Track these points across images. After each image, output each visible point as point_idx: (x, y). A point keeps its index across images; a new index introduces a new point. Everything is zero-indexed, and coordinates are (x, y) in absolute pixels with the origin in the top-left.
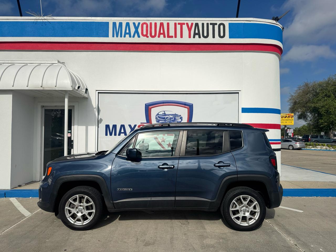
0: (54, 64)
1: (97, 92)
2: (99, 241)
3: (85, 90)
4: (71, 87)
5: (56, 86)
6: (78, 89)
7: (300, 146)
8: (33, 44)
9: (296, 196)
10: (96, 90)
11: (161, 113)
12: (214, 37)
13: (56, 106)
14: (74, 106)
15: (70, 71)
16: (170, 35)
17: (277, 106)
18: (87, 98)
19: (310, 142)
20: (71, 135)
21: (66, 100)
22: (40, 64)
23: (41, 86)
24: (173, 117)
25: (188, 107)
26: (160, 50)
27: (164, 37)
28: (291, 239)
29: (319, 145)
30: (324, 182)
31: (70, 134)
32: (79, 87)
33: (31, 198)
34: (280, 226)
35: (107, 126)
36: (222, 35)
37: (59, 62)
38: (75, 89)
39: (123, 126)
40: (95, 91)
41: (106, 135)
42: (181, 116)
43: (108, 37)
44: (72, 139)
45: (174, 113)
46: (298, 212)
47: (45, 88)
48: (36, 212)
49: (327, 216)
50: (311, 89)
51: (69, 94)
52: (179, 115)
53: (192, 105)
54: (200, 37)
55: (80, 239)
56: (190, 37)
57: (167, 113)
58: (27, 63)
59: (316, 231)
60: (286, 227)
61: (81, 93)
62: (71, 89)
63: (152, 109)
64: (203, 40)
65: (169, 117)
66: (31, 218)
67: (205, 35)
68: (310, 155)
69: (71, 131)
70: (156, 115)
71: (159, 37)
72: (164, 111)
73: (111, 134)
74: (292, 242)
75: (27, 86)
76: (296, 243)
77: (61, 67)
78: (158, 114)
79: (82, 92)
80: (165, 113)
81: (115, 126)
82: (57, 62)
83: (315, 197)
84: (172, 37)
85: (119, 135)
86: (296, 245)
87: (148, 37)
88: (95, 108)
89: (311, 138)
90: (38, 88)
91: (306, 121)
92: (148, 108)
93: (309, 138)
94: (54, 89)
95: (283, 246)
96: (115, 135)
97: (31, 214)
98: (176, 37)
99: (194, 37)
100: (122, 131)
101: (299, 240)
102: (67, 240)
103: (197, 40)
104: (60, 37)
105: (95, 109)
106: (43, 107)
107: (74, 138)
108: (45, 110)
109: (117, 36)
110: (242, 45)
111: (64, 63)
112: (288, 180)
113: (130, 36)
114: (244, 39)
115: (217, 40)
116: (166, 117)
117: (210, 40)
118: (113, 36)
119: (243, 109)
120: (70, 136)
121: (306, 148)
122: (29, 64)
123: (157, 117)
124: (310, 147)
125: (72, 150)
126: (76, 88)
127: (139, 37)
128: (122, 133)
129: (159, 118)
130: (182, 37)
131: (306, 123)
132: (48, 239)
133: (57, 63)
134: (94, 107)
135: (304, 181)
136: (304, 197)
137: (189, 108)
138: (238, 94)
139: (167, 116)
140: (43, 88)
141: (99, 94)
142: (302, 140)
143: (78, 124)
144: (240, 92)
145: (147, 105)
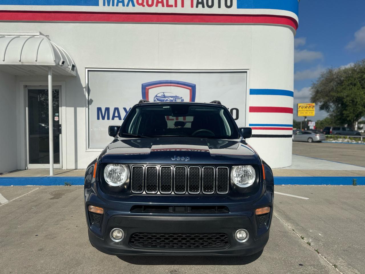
0: (35, 37)
1: (87, 70)
2: (77, 226)
3: (71, 67)
4: (54, 62)
5: (36, 61)
6: (62, 65)
7: (320, 138)
8: (11, 13)
9: (304, 185)
10: (86, 68)
11: (160, 95)
12: (219, 6)
13: (40, 86)
14: (61, 86)
15: (54, 44)
16: (170, 4)
17: (290, 88)
18: (76, 77)
19: (331, 135)
20: (59, 118)
21: (50, 77)
22: (18, 36)
23: (20, 60)
24: (174, 99)
25: (190, 88)
26: (158, 22)
27: (163, 6)
28: (289, 224)
29: (340, 138)
30: (337, 171)
31: (57, 117)
32: (63, 63)
33: (12, 186)
34: (281, 212)
35: (99, 109)
36: (229, 4)
37: (41, 34)
38: (59, 64)
39: (116, 109)
40: (85, 68)
41: (98, 119)
42: (182, 99)
43: (98, 5)
44: (60, 123)
45: (174, 95)
46: (303, 199)
47: (24, 63)
48: (14, 199)
49: (334, 203)
50: (335, 77)
51: (53, 71)
52: (180, 97)
53: (195, 86)
54: (203, 7)
55: (56, 225)
56: (192, 6)
57: (166, 95)
58: (4, 35)
59: (318, 217)
60: (286, 213)
61: (67, 71)
62: (54, 64)
63: (150, 91)
64: (207, 11)
65: (168, 99)
66: (7, 205)
67: (210, 4)
68: (329, 147)
69: (59, 115)
70: (154, 97)
71: (157, 6)
72: (163, 93)
73: (103, 118)
74: (290, 227)
75: (4, 61)
76: (294, 228)
77: (43, 39)
78: (156, 96)
79: (69, 69)
80: (164, 95)
81: (107, 109)
82: (39, 34)
83: (325, 185)
84: (172, 6)
85: (113, 119)
86: (294, 230)
87: (144, 6)
88: (84, 88)
89: (332, 130)
90: (17, 62)
91: (328, 112)
92: (145, 89)
93: (331, 130)
94: (34, 64)
95: (279, 231)
96: (108, 119)
97: (8, 201)
98: (176, 6)
99: (197, 7)
100: (116, 115)
101: (298, 225)
102: (42, 225)
103: (200, 10)
104: (42, 5)
105: (84, 89)
106: (26, 86)
107: (63, 123)
108: (28, 90)
109: (109, 5)
110: (252, 17)
111: (49, 36)
112: (298, 168)
113: (124, 5)
114: (254, 9)
115: (223, 10)
116: (165, 99)
117: (215, 10)
118: (104, 5)
119: (251, 90)
120: (58, 120)
121: (326, 141)
122: (6, 36)
123: (155, 99)
124: (331, 139)
125: (60, 135)
126: (61, 64)
127: (134, 5)
128: (116, 117)
129: (158, 100)
130: (183, 6)
131: (328, 114)
132: (20, 225)
133: (38, 36)
134: (84, 86)
135: (315, 170)
136: (313, 185)
137: (191, 90)
138: (246, 73)
139: (167, 99)
140: (22, 62)
141: (89, 72)
142: (322, 133)
143: (66, 106)
144: (248, 71)
145: (144, 85)
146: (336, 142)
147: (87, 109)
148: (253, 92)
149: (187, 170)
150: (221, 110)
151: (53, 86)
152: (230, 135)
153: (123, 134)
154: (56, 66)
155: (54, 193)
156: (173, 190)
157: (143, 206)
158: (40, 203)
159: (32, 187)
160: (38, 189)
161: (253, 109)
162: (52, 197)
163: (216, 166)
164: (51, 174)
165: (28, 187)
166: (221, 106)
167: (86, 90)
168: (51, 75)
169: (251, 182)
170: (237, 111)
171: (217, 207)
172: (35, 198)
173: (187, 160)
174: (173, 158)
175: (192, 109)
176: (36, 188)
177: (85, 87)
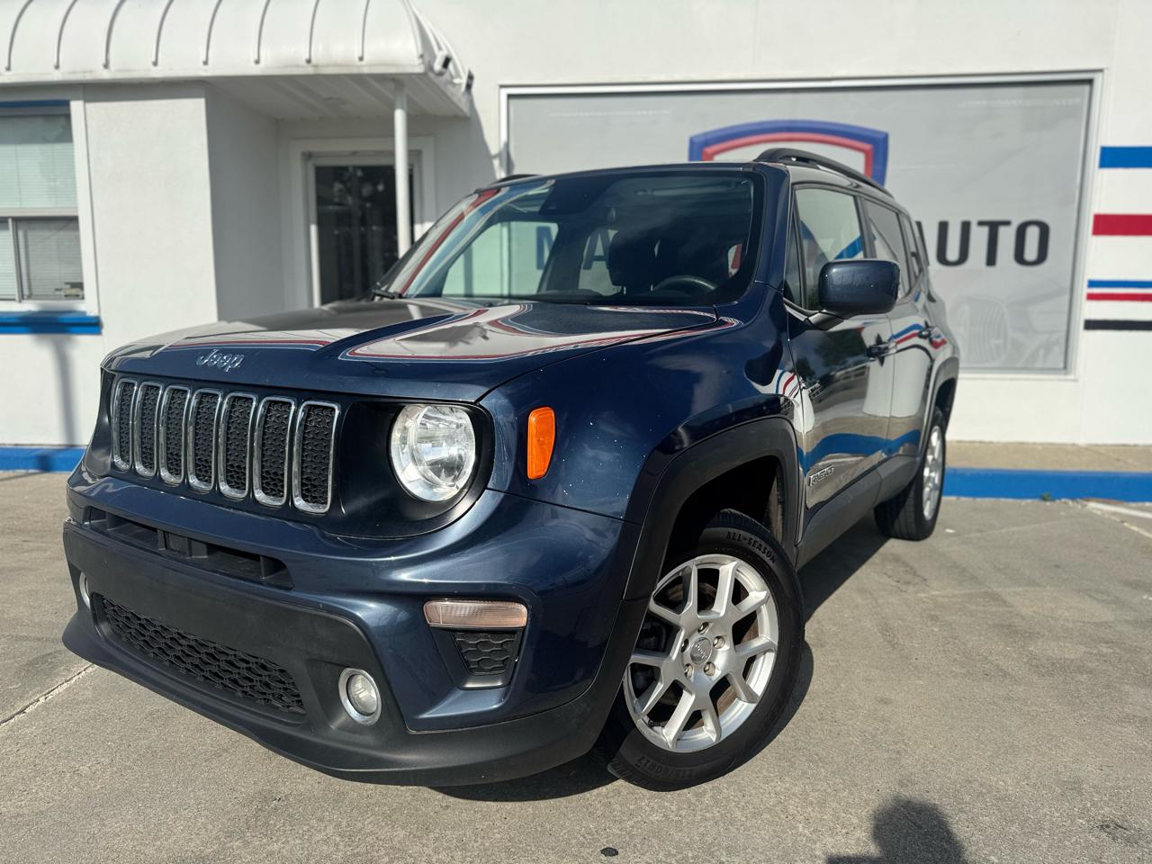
1: (505, 92)
3: (464, 80)
4: (420, 61)
5: (361, 59)
6: (444, 70)
10: (502, 86)
13: (354, 153)
14: (421, 152)
18: (469, 118)
21: (400, 117)
23: (307, 57)
25: (867, 147)
32: (447, 62)
35: (543, 231)
38: (431, 68)
40: (498, 87)
47: (322, 66)
53: (886, 138)
61: (449, 94)
62: (420, 69)
75: (257, 62)
79: (457, 90)
88: (495, 157)
90: (298, 66)
94: (355, 71)
100: (599, 251)
105: (496, 163)
106: (308, 156)
108: (316, 168)
119: (1104, 150)
126: (438, 66)
128: (599, 258)
134: (494, 151)
137: (870, 152)
138: (1087, 88)
140: (316, 66)
141: (513, 102)
144: (1098, 78)
145: (695, 140)
148: (1115, 157)
154: (424, 74)
161: (1109, 225)
167: (501, 164)
168: (402, 108)
170: (1044, 230)
177: (499, 156)
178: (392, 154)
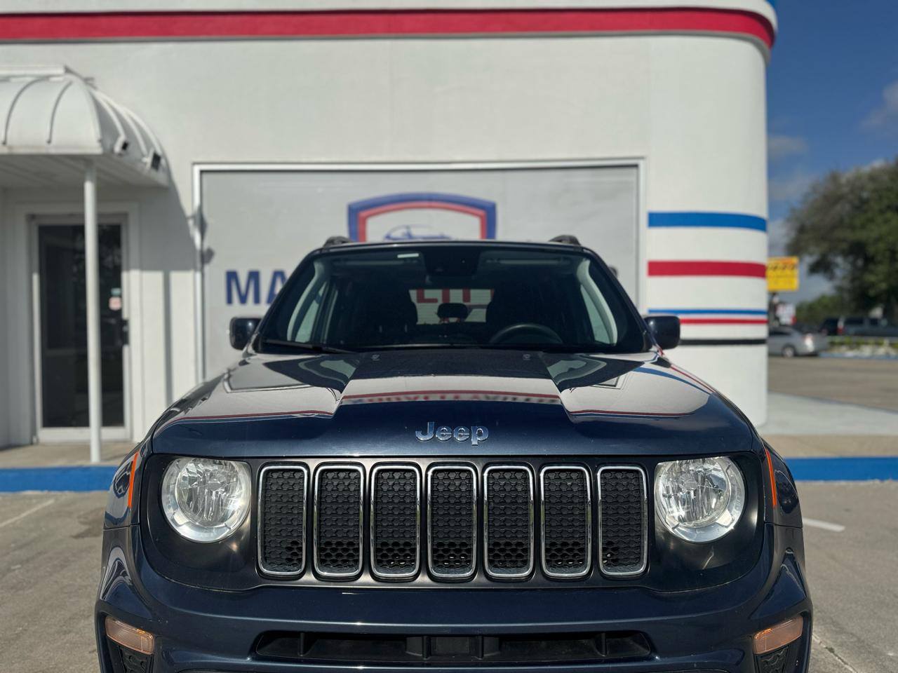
1: (197, 169)
3: (150, 160)
4: (100, 145)
5: (49, 142)
6: (123, 152)
7: (814, 345)
9: (816, 480)
10: (194, 163)
11: (397, 234)
14: (127, 213)
15: (101, 97)
17: (757, 208)
18: (167, 188)
19: (842, 336)
20: (122, 302)
21: (89, 189)
23: (3, 141)
25: (481, 212)
26: (390, 33)
29: (866, 344)
31: (118, 300)
32: (125, 146)
35: (232, 276)
37: (68, 70)
38: (112, 150)
39: (279, 275)
40: (191, 164)
41: (230, 301)
44: (125, 317)
45: (437, 233)
46: (828, 531)
47: (16, 148)
50: (846, 190)
51: (98, 169)
53: (494, 207)
55: (65, 633)
62: (100, 151)
63: (369, 221)
69: (121, 292)
72: (408, 227)
73: (243, 300)
76: (830, 644)
77: (70, 84)
78: (388, 236)
79: (143, 166)
80: (409, 234)
81: (254, 276)
82: (61, 71)
83: (876, 481)
85: (269, 301)
86: (831, 650)
88: (191, 219)
89: (844, 324)
91: (830, 279)
92: (357, 217)
93: (840, 325)
94: (44, 151)
96: (257, 300)
100: (279, 290)
101: (842, 631)
102: (18, 636)
105: (191, 223)
106: (32, 217)
108: (40, 227)
111: (94, 80)
112: (789, 431)
119: (651, 215)
120: (118, 306)
121: (830, 353)
124: (843, 349)
125: (126, 348)
126: (118, 148)
131: (832, 284)
133: (60, 76)
134: (189, 213)
135: (838, 436)
136: (843, 482)
137: (484, 217)
138: (634, 171)
140: (10, 148)
141: (205, 176)
142: (820, 331)
143: (143, 267)
144: (641, 163)
145: (352, 207)
146: (856, 357)
147: (198, 275)
148: (658, 220)
149: (480, 477)
150: (580, 261)
151: (99, 216)
152: (615, 340)
153: (269, 341)
154: (104, 155)
155: (91, 517)
156: (423, 567)
157: (302, 635)
158: (40, 553)
159: (36, 497)
160: (51, 502)
161: (658, 269)
162: (84, 528)
163: (592, 462)
164: (95, 459)
165: (25, 498)
166: (580, 251)
167: (195, 224)
168: (92, 181)
169: (727, 520)
171: (603, 635)
172: (34, 535)
173: (476, 442)
174: (424, 433)
175: (489, 261)
176: (46, 501)
177: (193, 217)
178: (82, 216)
